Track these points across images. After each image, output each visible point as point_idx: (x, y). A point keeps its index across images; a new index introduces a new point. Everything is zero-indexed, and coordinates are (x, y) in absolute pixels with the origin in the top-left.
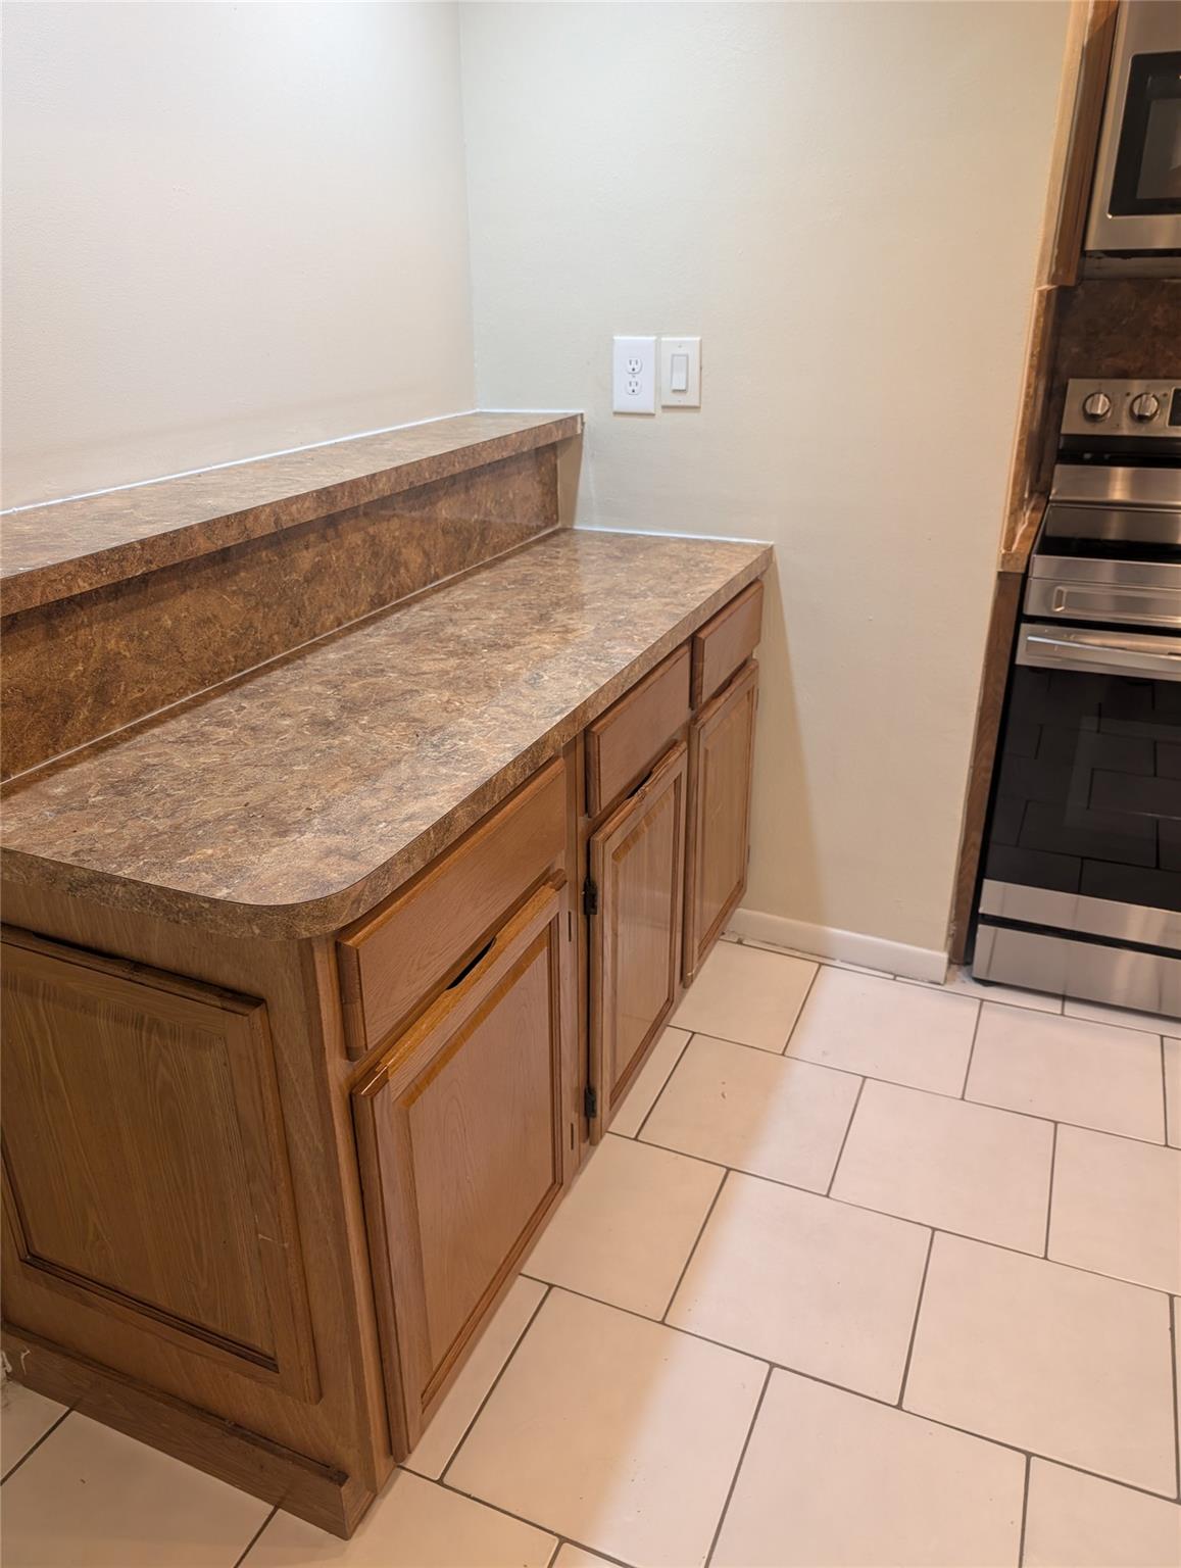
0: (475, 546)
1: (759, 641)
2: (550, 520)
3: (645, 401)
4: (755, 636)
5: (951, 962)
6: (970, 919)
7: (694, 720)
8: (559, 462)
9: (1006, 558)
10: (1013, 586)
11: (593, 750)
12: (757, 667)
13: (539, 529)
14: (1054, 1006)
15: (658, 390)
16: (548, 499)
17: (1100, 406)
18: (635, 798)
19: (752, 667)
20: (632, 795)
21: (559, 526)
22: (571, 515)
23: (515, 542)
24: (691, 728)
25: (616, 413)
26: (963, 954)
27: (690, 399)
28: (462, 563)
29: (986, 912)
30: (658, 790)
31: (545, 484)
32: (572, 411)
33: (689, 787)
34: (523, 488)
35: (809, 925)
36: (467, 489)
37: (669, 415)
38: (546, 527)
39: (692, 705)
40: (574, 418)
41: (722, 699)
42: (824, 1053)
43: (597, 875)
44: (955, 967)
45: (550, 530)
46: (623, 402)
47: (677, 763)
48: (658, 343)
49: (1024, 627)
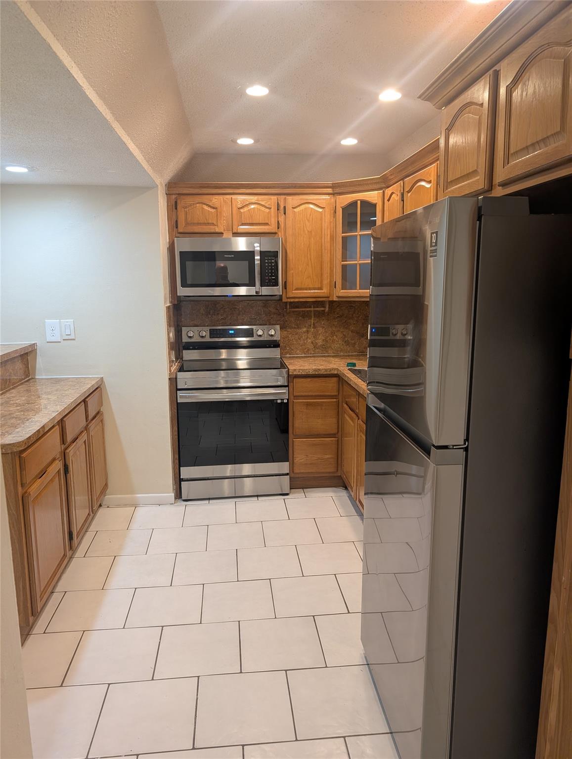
0: (8, 383)
1: (102, 405)
2: (27, 376)
3: (57, 338)
4: (101, 403)
5: (176, 498)
6: (179, 481)
7: (87, 425)
8: (29, 358)
9: (170, 374)
10: (173, 381)
11: (64, 425)
12: (103, 413)
13: (25, 378)
14: (207, 502)
15: (61, 336)
16: (26, 369)
17: (191, 334)
18: (75, 443)
19: (101, 413)
20: (74, 442)
21: (30, 377)
22: (34, 374)
23: (18, 382)
24: (86, 428)
25: (47, 342)
26: (179, 495)
27: (72, 337)
28: (5, 388)
29: (183, 477)
30: (80, 441)
31: (25, 365)
32: (34, 342)
33: (88, 444)
34: (19, 365)
35: (130, 495)
36: (5, 366)
37: (65, 342)
38: (27, 378)
39: (86, 421)
40: (34, 344)
41: (94, 421)
42: (140, 526)
43: (67, 462)
44: (177, 499)
45: (28, 379)
46: (50, 338)
47: (84, 437)
48: (60, 322)
49: (178, 392)
